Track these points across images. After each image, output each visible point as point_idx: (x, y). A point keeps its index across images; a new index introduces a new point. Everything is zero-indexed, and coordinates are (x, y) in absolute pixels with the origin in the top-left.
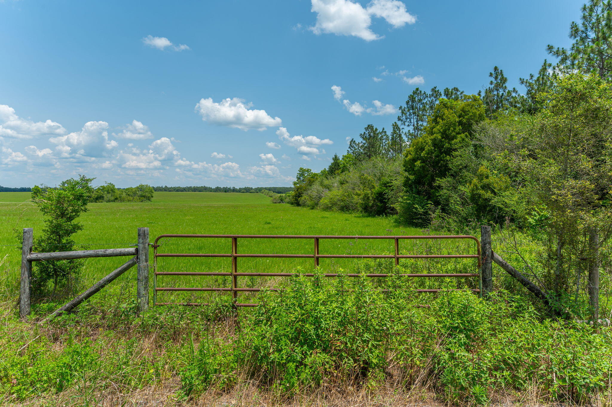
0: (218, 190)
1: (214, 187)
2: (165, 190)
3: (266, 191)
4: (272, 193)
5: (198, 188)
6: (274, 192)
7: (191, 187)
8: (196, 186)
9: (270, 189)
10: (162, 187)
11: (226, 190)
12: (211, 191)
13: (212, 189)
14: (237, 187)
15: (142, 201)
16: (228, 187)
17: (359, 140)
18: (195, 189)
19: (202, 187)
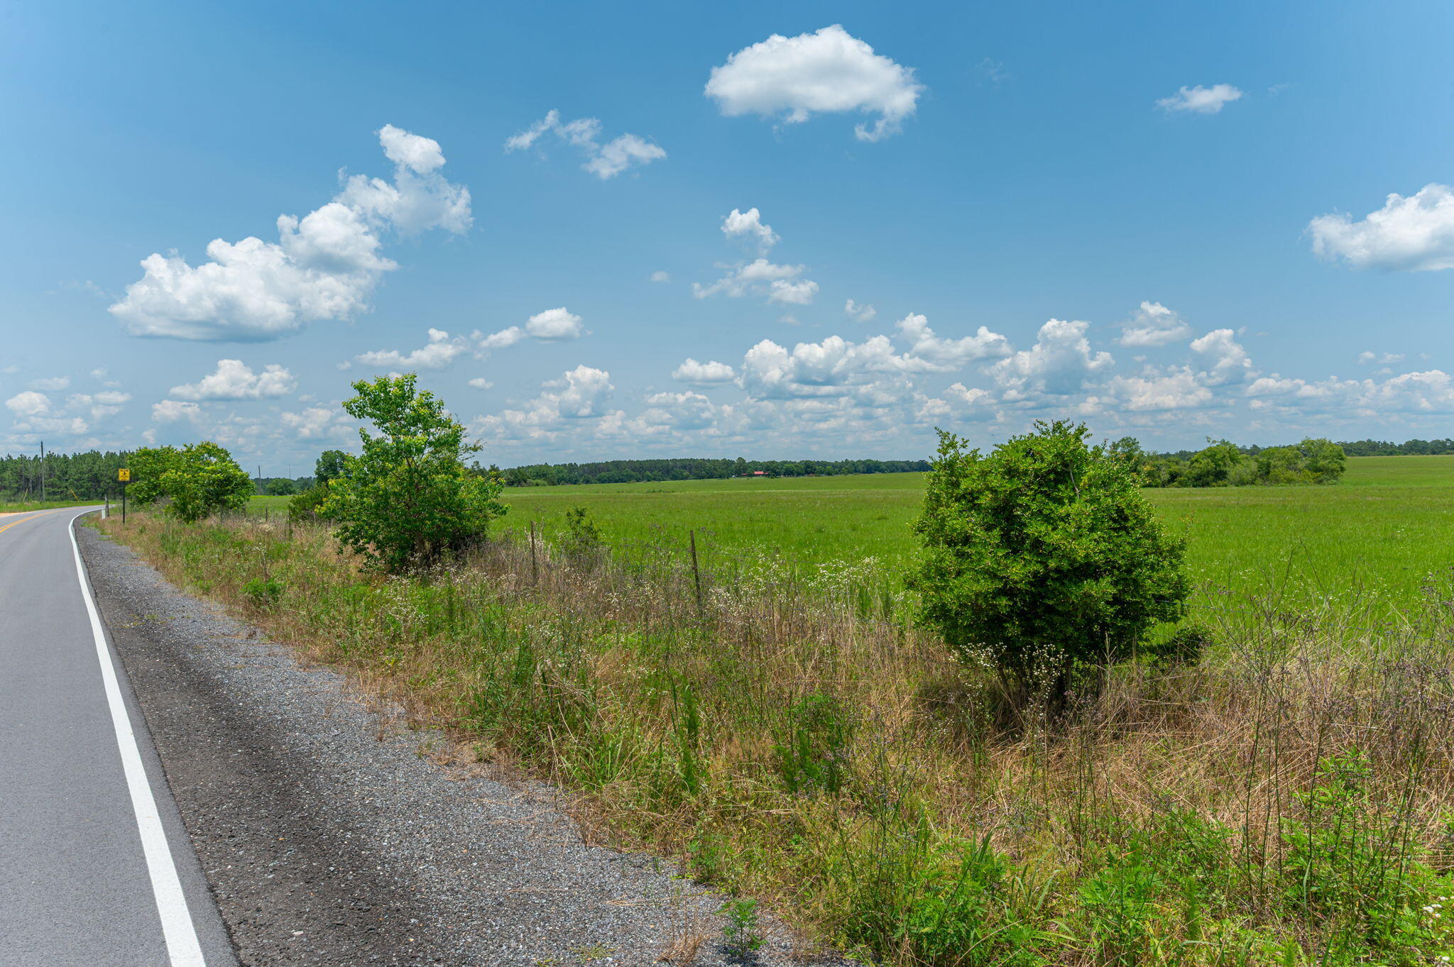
1: (1399, 441)
15: (1320, 482)
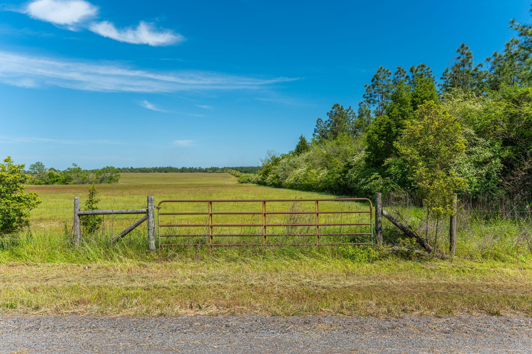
0: (183, 170)
2: (131, 171)
3: (233, 171)
4: (238, 173)
5: (164, 168)
6: (241, 172)
7: (156, 168)
8: (162, 166)
9: (236, 169)
10: (128, 169)
11: (191, 170)
12: (177, 172)
13: (178, 169)
14: (204, 167)
16: (194, 167)
17: (326, 118)
18: (160, 170)
19: (168, 167)
